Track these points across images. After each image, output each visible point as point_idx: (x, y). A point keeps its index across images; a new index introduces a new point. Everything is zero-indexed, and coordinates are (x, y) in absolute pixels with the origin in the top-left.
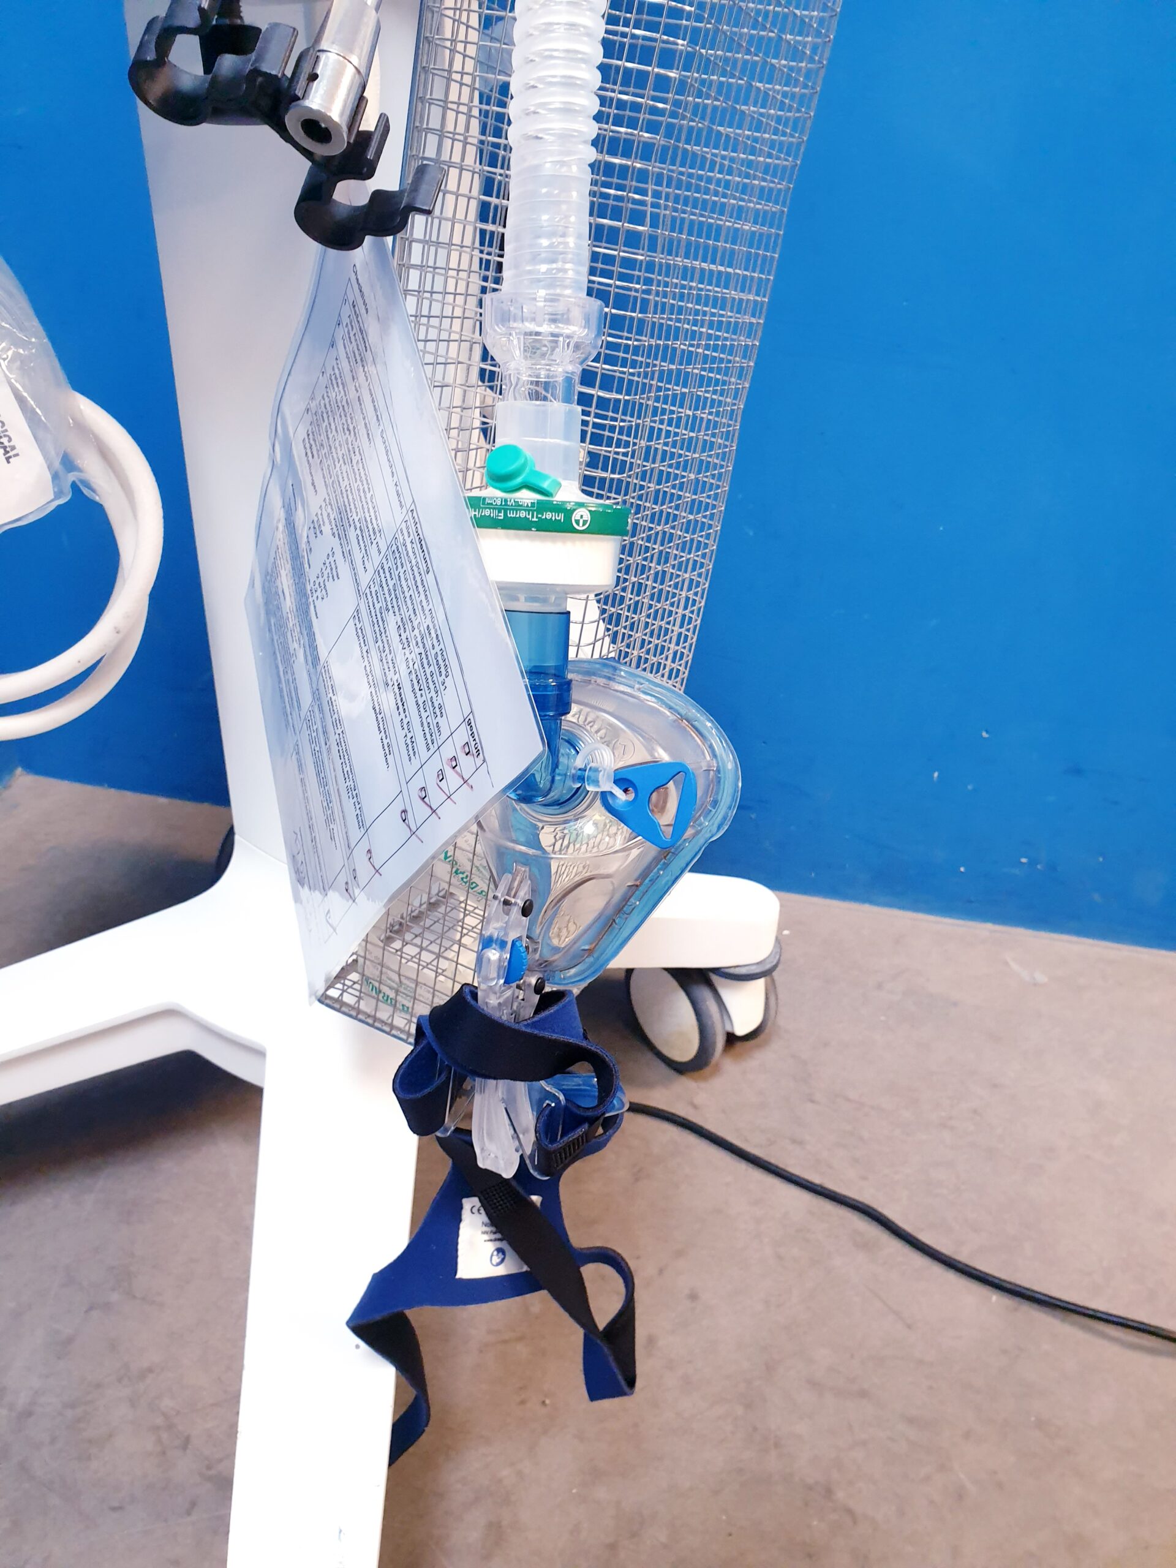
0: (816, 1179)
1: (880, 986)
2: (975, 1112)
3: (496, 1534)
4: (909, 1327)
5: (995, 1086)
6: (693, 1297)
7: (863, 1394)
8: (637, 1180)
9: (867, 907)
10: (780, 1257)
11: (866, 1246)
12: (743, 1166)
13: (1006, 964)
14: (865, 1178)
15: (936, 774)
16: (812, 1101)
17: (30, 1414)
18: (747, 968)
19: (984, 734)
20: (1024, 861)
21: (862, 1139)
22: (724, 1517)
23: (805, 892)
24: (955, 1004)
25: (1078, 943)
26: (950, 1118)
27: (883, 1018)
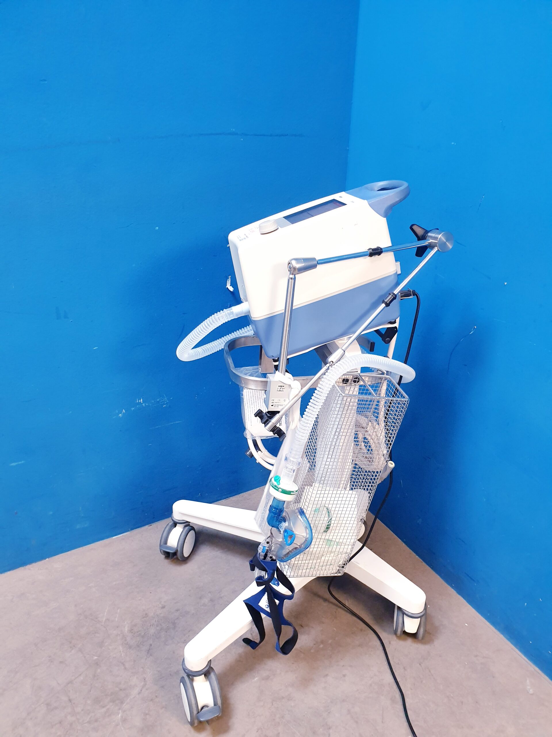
0: (399, 679)
1: (476, 656)
3: (267, 678)
4: (382, 722)
6: (344, 676)
7: (357, 722)
8: (359, 646)
9: (502, 636)
10: (371, 685)
11: (393, 700)
12: (386, 663)
13: (526, 680)
15: (526, 604)
16: (420, 664)
18: (408, 613)
19: (541, 599)
20: (550, 652)
21: (422, 682)
22: (306, 713)
23: (486, 619)
24: (494, 677)
26: (452, 698)
27: (466, 663)
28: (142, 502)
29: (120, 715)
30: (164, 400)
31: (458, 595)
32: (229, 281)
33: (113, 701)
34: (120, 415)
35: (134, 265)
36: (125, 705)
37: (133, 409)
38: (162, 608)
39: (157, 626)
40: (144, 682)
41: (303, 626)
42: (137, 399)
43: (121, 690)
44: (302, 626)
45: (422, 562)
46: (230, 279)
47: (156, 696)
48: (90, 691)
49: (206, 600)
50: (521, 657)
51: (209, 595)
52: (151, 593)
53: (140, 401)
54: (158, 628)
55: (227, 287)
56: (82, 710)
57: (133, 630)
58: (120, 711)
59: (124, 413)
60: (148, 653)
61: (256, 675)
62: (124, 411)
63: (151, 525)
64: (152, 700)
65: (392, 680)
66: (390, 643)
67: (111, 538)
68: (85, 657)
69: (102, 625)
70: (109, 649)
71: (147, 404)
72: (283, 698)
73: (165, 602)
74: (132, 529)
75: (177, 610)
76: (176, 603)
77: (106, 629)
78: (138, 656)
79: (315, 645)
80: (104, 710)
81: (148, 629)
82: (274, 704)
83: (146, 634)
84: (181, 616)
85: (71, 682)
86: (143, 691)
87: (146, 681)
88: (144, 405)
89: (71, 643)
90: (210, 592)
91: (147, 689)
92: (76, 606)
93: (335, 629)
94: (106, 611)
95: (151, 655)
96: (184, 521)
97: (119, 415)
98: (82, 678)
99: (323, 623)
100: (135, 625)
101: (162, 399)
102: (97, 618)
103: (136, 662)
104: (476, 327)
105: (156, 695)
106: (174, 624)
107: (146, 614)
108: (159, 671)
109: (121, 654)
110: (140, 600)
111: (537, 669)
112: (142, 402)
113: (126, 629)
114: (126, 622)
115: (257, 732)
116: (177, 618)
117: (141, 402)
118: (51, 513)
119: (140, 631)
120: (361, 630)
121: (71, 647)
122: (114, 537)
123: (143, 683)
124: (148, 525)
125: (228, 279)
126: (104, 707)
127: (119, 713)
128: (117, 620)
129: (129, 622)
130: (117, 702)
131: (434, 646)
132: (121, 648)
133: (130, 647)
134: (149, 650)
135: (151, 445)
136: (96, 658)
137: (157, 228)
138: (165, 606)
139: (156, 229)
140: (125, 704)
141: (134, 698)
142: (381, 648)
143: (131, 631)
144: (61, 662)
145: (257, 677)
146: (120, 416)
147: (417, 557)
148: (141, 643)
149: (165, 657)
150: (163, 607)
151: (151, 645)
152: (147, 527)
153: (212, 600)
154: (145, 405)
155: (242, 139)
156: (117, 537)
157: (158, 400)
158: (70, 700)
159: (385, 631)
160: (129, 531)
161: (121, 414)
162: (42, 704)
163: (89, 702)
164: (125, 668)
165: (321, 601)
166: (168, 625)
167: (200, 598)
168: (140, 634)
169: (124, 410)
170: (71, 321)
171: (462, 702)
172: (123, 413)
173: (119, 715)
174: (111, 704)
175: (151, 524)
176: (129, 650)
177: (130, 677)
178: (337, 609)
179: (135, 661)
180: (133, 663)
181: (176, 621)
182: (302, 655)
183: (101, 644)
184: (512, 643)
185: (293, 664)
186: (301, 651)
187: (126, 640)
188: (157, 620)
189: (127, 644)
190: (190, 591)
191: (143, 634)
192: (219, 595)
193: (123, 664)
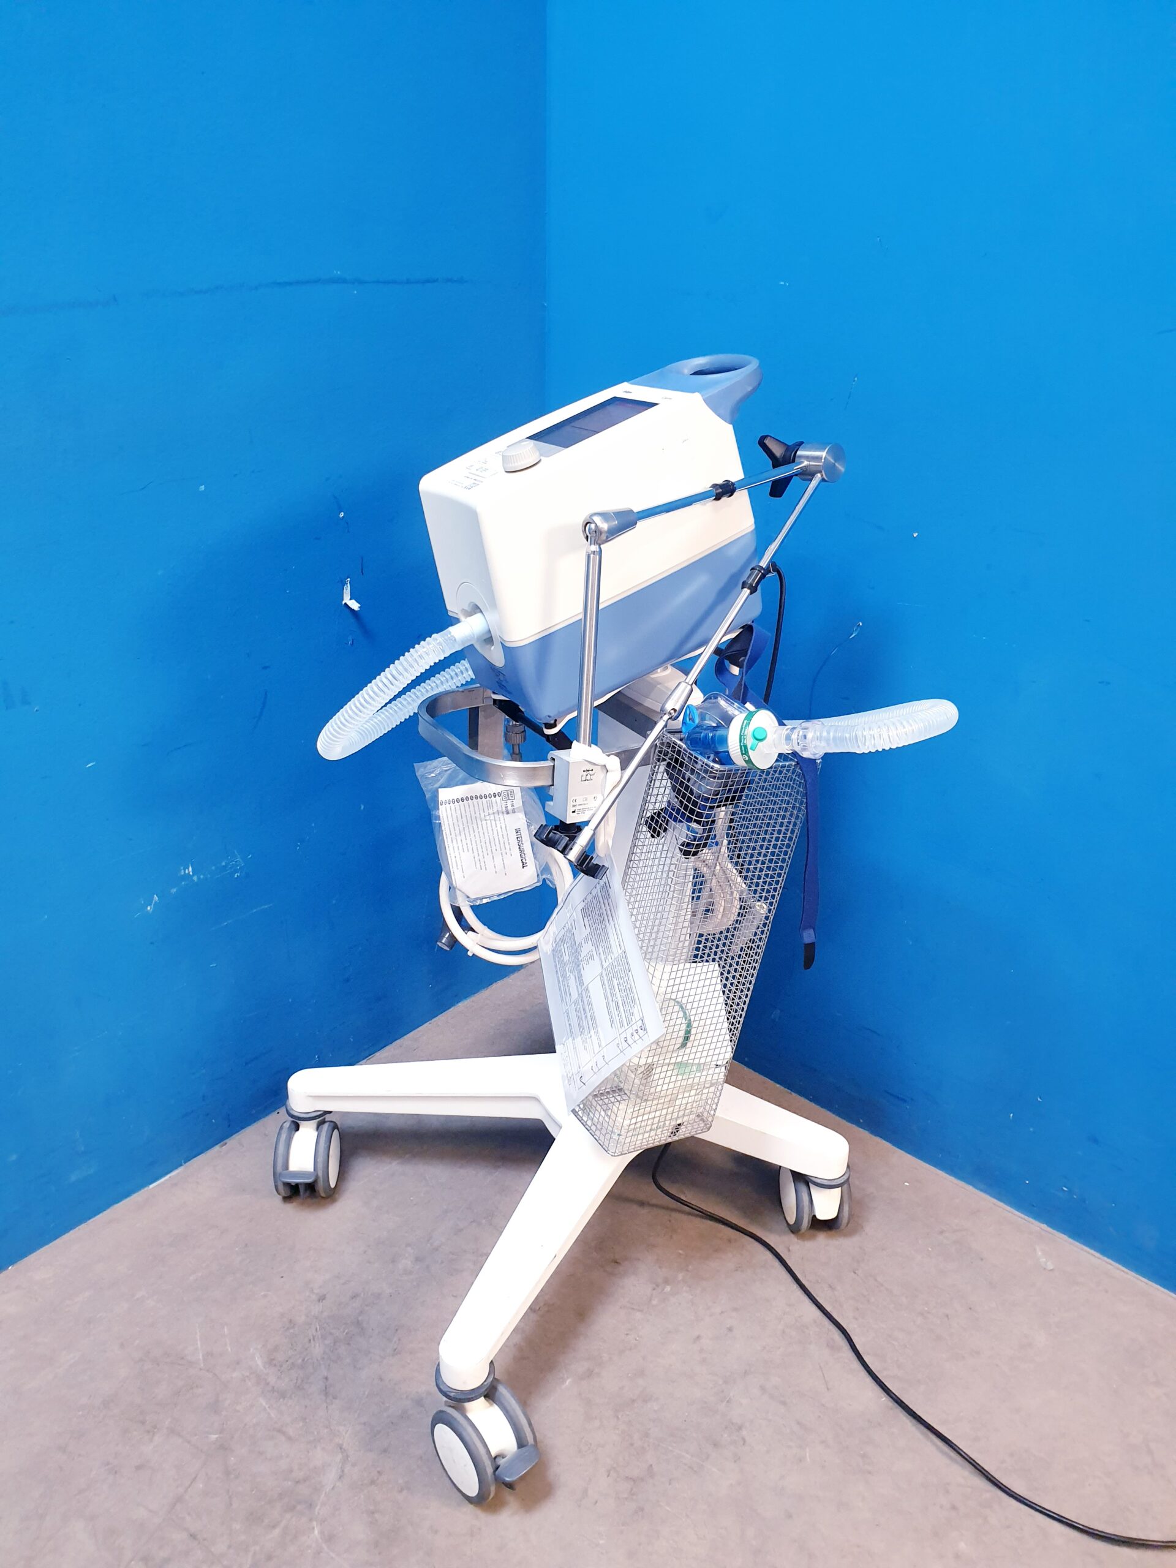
0: (829, 1309)
1: (942, 1232)
3: (589, 1374)
4: (828, 1389)
5: (970, 1309)
6: (730, 1329)
7: (784, 1403)
8: (737, 1270)
9: (970, 1188)
10: (784, 1332)
11: (832, 1346)
12: (795, 1286)
13: (1035, 1250)
14: (856, 1319)
15: (1011, 1115)
16: (855, 1273)
17: (437, 1250)
18: (819, 1180)
19: (1039, 1099)
20: (1065, 1189)
21: (868, 1301)
22: (687, 1414)
23: (935, 1166)
24: (982, 1259)
25: (1099, 1258)
26: (929, 1313)
27: (930, 1249)
28: (204, 1096)
29: (316, 1532)
30: (236, 862)
31: (875, 1137)
32: (346, 590)
33: (292, 1509)
34: (149, 908)
35: (160, 573)
36: (320, 1509)
37: (174, 890)
38: (319, 1301)
39: (324, 1337)
40: (342, 1453)
41: (618, 1261)
42: (182, 868)
43: (298, 1482)
44: (617, 1263)
45: (791, 1094)
46: (349, 585)
47: (379, 1472)
48: (231, 1504)
49: (406, 1263)
50: (1012, 1213)
51: (409, 1249)
52: (282, 1277)
53: (187, 872)
54: (327, 1342)
55: (343, 603)
56: (229, 1547)
57: (274, 1359)
58: (315, 1524)
59: (156, 902)
60: (326, 1394)
61: (566, 1376)
62: (157, 899)
63: (226, 1144)
64: (373, 1482)
65: (818, 1313)
66: (789, 1250)
67: (146, 1189)
68: (189, 1442)
69: (201, 1369)
70: (238, 1411)
71: (202, 877)
72: (633, 1401)
73: (320, 1287)
74: (187, 1160)
75: (354, 1297)
76: (344, 1284)
77: (215, 1374)
78: (306, 1407)
79: (654, 1289)
80: (277, 1532)
81: (306, 1349)
82: (620, 1417)
83: (306, 1359)
84: (367, 1306)
85: (179, 1499)
86: (346, 1471)
87: (345, 1450)
88: (195, 878)
89: (143, 1423)
90: (408, 1245)
91: (354, 1465)
92: (122, 1346)
93: (681, 1252)
94: (198, 1338)
95: (335, 1398)
96: (319, 1113)
97: (147, 907)
98: (201, 1486)
99: (654, 1246)
100: (276, 1349)
101: (233, 861)
102: (182, 1358)
103: (307, 1421)
104: (861, 624)
105: (379, 1469)
106: (358, 1323)
107: (291, 1321)
108: (364, 1424)
109: (269, 1414)
110: (265, 1296)
111: (1044, 1226)
112: (191, 873)
113: (259, 1362)
114: (252, 1350)
115: (608, 1476)
116: (361, 1312)
117: (189, 872)
118: (14, 1157)
119: (290, 1358)
120: (730, 1241)
121: (148, 1432)
122: (152, 1186)
123: (340, 1456)
124: (219, 1145)
125: (345, 586)
126: (274, 1527)
127: (314, 1528)
128: (230, 1350)
129: (259, 1347)
130: (299, 1507)
131: (867, 1234)
132: (262, 1402)
133: (283, 1395)
134: (326, 1388)
135: (215, 965)
136: (216, 1436)
137: (202, 488)
138: (325, 1295)
139: (200, 490)
140: (318, 1508)
141: (333, 1488)
142: (777, 1263)
143: (271, 1362)
144: (139, 1468)
145: (568, 1378)
146: (148, 911)
147: (778, 1085)
148: (302, 1381)
149: (367, 1393)
150: (322, 1298)
151: (326, 1378)
152: (217, 1148)
153: (418, 1259)
154: (199, 878)
155: (355, 292)
156: (158, 1185)
157: (224, 864)
158: (191, 1535)
159: (770, 1231)
160: (181, 1165)
161: (150, 905)
162: (133, 1563)
163: (237, 1526)
164: (290, 1438)
165: (635, 1207)
166: (346, 1331)
167: (393, 1261)
168: (293, 1363)
169: (155, 896)
170: (36, 709)
171: (947, 1316)
172: (154, 901)
173: (313, 1532)
174: (288, 1516)
175: (225, 1141)
176: (281, 1400)
177: (308, 1452)
178: (670, 1216)
179: (304, 1419)
180: (301, 1424)
181: (360, 1318)
182: (638, 1315)
183: (215, 1407)
184: (991, 1195)
185: (627, 1334)
186: (633, 1309)
187: (268, 1384)
188: (318, 1327)
189: (273, 1390)
190: (365, 1252)
191: (300, 1361)
192: (429, 1245)
193: (280, 1431)
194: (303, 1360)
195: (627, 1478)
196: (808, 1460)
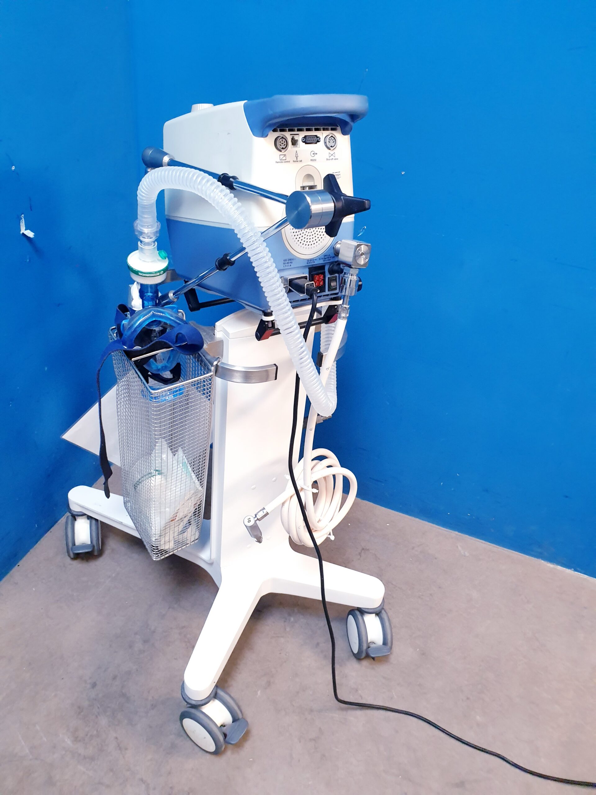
1: (413, 548)
2: (431, 595)
5: (440, 588)
9: (417, 520)
13: (457, 547)
15: (442, 483)
17: (154, 632)
19: (458, 475)
20: (469, 514)
21: (393, 597)
22: (328, 691)
23: (398, 511)
25: (485, 543)
26: (422, 595)
27: (411, 559)
31: (364, 501)
32: (22, 224)
38: (93, 687)
40: (144, 783)
46: (23, 219)
49: (139, 645)
50: (440, 529)
51: (137, 636)
52: (62, 679)
55: (22, 232)
57: (77, 737)
60: (120, 749)
69: (31, 760)
70: (67, 780)
72: (298, 693)
73: (90, 678)
75: (115, 678)
76: (105, 671)
77: (42, 760)
78: (110, 761)
79: (285, 622)
82: (294, 704)
83: (99, 730)
84: (124, 682)
90: (136, 634)
91: (154, 789)
94: (21, 739)
95: (126, 749)
100: (76, 729)
102: (15, 756)
103: (114, 770)
104: (365, 227)
106: (123, 695)
107: (79, 707)
109: (88, 774)
110: (55, 696)
111: (457, 533)
113: (69, 742)
114: (60, 735)
115: (300, 742)
116: (123, 687)
119: (88, 732)
125: (21, 221)
128: (45, 740)
129: (64, 732)
132: (81, 768)
133: (92, 759)
134: (118, 745)
138: (95, 682)
143: (76, 739)
148: (102, 745)
150: (94, 685)
151: (116, 738)
153: (145, 641)
164: (108, 786)
166: (117, 702)
167: (131, 647)
168: (91, 736)
176: (93, 762)
180: (111, 774)
181: (124, 691)
182: (282, 640)
183: (50, 782)
184: (429, 522)
185: (280, 653)
186: (278, 637)
187: (80, 755)
188: (99, 706)
189: (85, 758)
190: (110, 646)
191: (95, 732)
192: (148, 630)
193: (100, 783)
194: (97, 731)
195: (311, 740)
196: (395, 697)
